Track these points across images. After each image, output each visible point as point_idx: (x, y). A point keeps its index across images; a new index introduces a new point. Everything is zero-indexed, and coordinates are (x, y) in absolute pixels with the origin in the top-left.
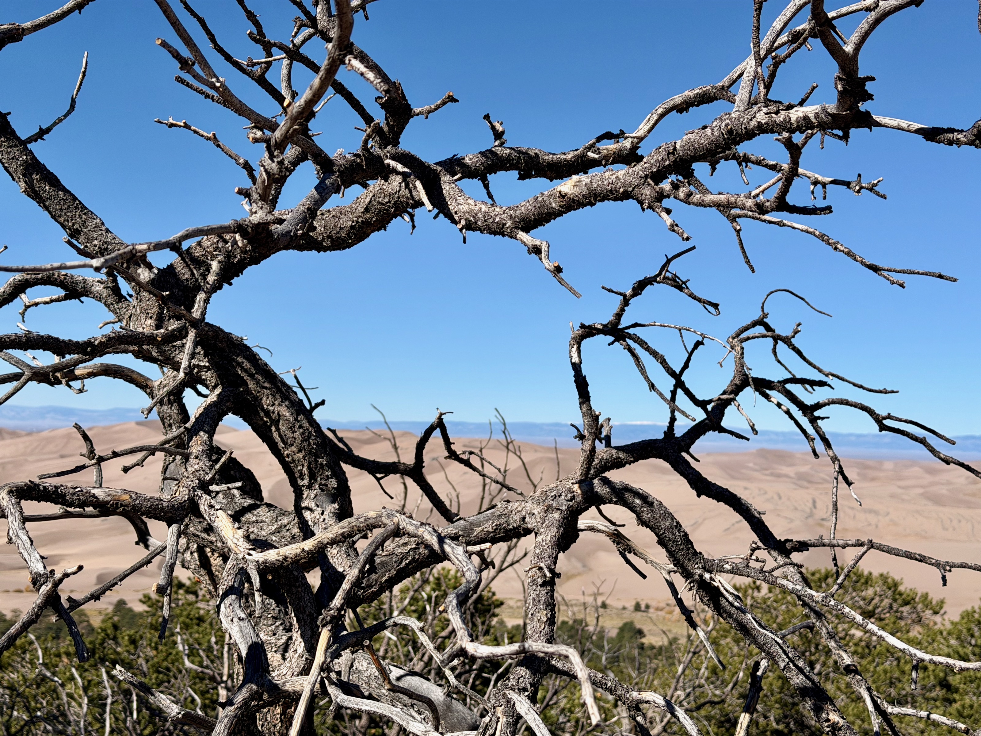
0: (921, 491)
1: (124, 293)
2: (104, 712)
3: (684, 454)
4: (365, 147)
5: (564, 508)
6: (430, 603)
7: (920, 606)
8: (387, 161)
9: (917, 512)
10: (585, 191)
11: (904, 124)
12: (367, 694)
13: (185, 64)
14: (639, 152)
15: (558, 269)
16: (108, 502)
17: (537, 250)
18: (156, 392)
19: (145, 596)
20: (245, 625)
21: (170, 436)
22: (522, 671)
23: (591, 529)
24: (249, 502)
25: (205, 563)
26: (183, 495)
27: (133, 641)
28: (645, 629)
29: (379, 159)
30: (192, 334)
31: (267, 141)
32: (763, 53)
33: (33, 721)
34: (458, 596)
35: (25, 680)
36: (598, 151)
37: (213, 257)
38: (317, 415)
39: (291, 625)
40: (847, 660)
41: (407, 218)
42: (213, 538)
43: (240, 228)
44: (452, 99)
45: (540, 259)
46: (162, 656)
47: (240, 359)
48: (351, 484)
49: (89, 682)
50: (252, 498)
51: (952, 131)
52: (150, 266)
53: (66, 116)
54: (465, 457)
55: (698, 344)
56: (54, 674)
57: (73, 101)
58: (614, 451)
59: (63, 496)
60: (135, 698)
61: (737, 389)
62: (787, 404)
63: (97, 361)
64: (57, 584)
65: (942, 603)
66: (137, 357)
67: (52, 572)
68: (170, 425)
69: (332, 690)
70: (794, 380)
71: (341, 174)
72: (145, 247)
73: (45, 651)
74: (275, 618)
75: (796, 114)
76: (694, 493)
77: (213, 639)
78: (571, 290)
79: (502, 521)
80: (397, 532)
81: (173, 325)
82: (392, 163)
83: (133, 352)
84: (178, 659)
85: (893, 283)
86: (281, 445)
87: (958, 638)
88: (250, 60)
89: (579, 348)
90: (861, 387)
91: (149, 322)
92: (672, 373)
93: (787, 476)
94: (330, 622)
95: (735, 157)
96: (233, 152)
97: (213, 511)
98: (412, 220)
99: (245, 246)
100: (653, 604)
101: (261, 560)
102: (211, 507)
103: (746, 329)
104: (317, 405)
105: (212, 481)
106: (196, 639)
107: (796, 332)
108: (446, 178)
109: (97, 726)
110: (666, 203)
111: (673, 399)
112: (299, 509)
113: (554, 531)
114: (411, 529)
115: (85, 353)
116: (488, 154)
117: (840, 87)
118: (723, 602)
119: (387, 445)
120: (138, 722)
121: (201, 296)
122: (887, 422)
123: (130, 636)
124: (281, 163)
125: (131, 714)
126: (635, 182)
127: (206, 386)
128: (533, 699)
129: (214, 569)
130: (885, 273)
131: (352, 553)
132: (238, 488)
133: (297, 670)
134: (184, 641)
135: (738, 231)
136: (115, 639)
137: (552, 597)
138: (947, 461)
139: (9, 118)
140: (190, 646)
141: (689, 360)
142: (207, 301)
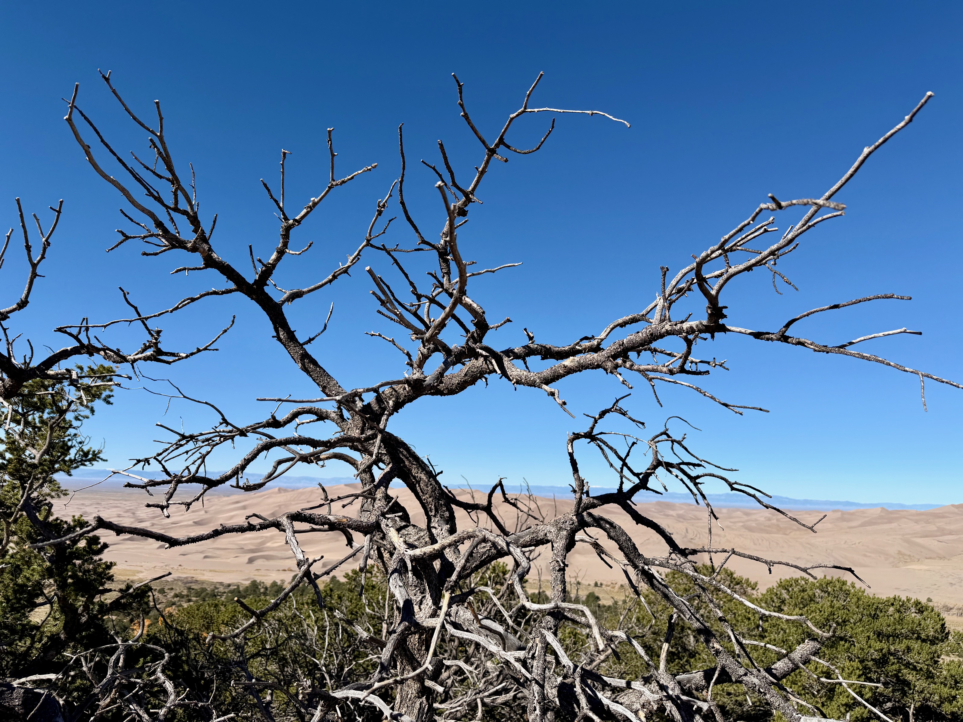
0: (741, 524)
1: (345, 417)
2: (325, 634)
3: (628, 501)
4: (467, 343)
5: (569, 529)
6: (490, 580)
7: (745, 585)
8: (478, 350)
9: (741, 535)
10: (577, 364)
11: (743, 330)
12: (465, 629)
13: (383, 303)
14: (601, 346)
15: (564, 403)
16: (336, 523)
17: (552, 394)
18: (359, 467)
19: (346, 574)
20: (402, 589)
21: (366, 489)
22: (549, 618)
23: (582, 540)
24: (404, 523)
25: (380, 556)
26: (373, 519)
27: (340, 598)
28: (601, 596)
29: (474, 349)
30: (379, 437)
31: (422, 339)
32: (667, 296)
33: (290, 638)
34: (519, 575)
35: (286, 616)
36: (580, 346)
37: (390, 399)
38: (438, 478)
39: (425, 589)
40: (720, 614)
41: (484, 380)
42: (385, 543)
43: (407, 381)
44: (509, 321)
45: (555, 399)
46: (354, 606)
47: (401, 450)
48: (456, 514)
49: (318, 618)
50: (405, 522)
51: (768, 333)
52: (362, 400)
53: (322, 332)
54: (513, 501)
55: (634, 443)
56: (301, 613)
57: (326, 325)
58: (591, 499)
59: (314, 519)
60: (340, 627)
61: (655, 467)
62: (681, 475)
63: (332, 451)
64: (310, 566)
65: (756, 584)
66: (351, 449)
67: (307, 559)
68: (366, 484)
69: (448, 626)
70: (683, 463)
71: (456, 356)
72: (362, 390)
73: (296, 601)
74: (416, 586)
75: (686, 326)
76: (635, 522)
77: (380, 597)
78: (570, 414)
79: (534, 535)
80: (485, 540)
81: (369, 433)
82: (480, 351)
83: (349, 446)
84: (363, 607)
85: (736, 413)
86: (421, 494)
87: (766, 603)
88: (411, 303)
89: (572, 445)
90: (719, 467)
91: (357, 431)
92: (620, 458)
93: (672, 516)
94: (450, 589)
95: (650, 349)
96: (402, 347)
97: (388, 528)
98: (486, 381)
99: (410, 390)
100: (604, 583)
101: (412, 554)
102: (387, 525)
103: (657, 436)
104: (439, 474)
105: (387, 513)
106: (371, 597)
107: (684, 438)
108: (505, 359)
109: (321, 642)
110: (619, 370)
111: (622, 471)
112: (429, 528)
113: (564, 541)
114: (492, 538)
115: (326, 447)
116: (526, 347)
117: (709, 312)
118: (655, 582)
119: (469, 496)
120: (342, 640)
121: (384, 418)
122: (735, 486)
123: (338, 595)
124: (429, 349)
125: (339, 635)
126: (603, 359)
127: (384, 463)
128: (555, 634)
129: (385, 559)
130: (732, 408)
131: (456, 551)
132: (398, 516)
133: (428, 615)
134: (366, 598)
135: (653, 386)
136: (331, 596)
137: (564, 577)
138: (767, 507)
139: (295, 333)
140: (369, 600)
141: (629, 451)
142: (387, 420)
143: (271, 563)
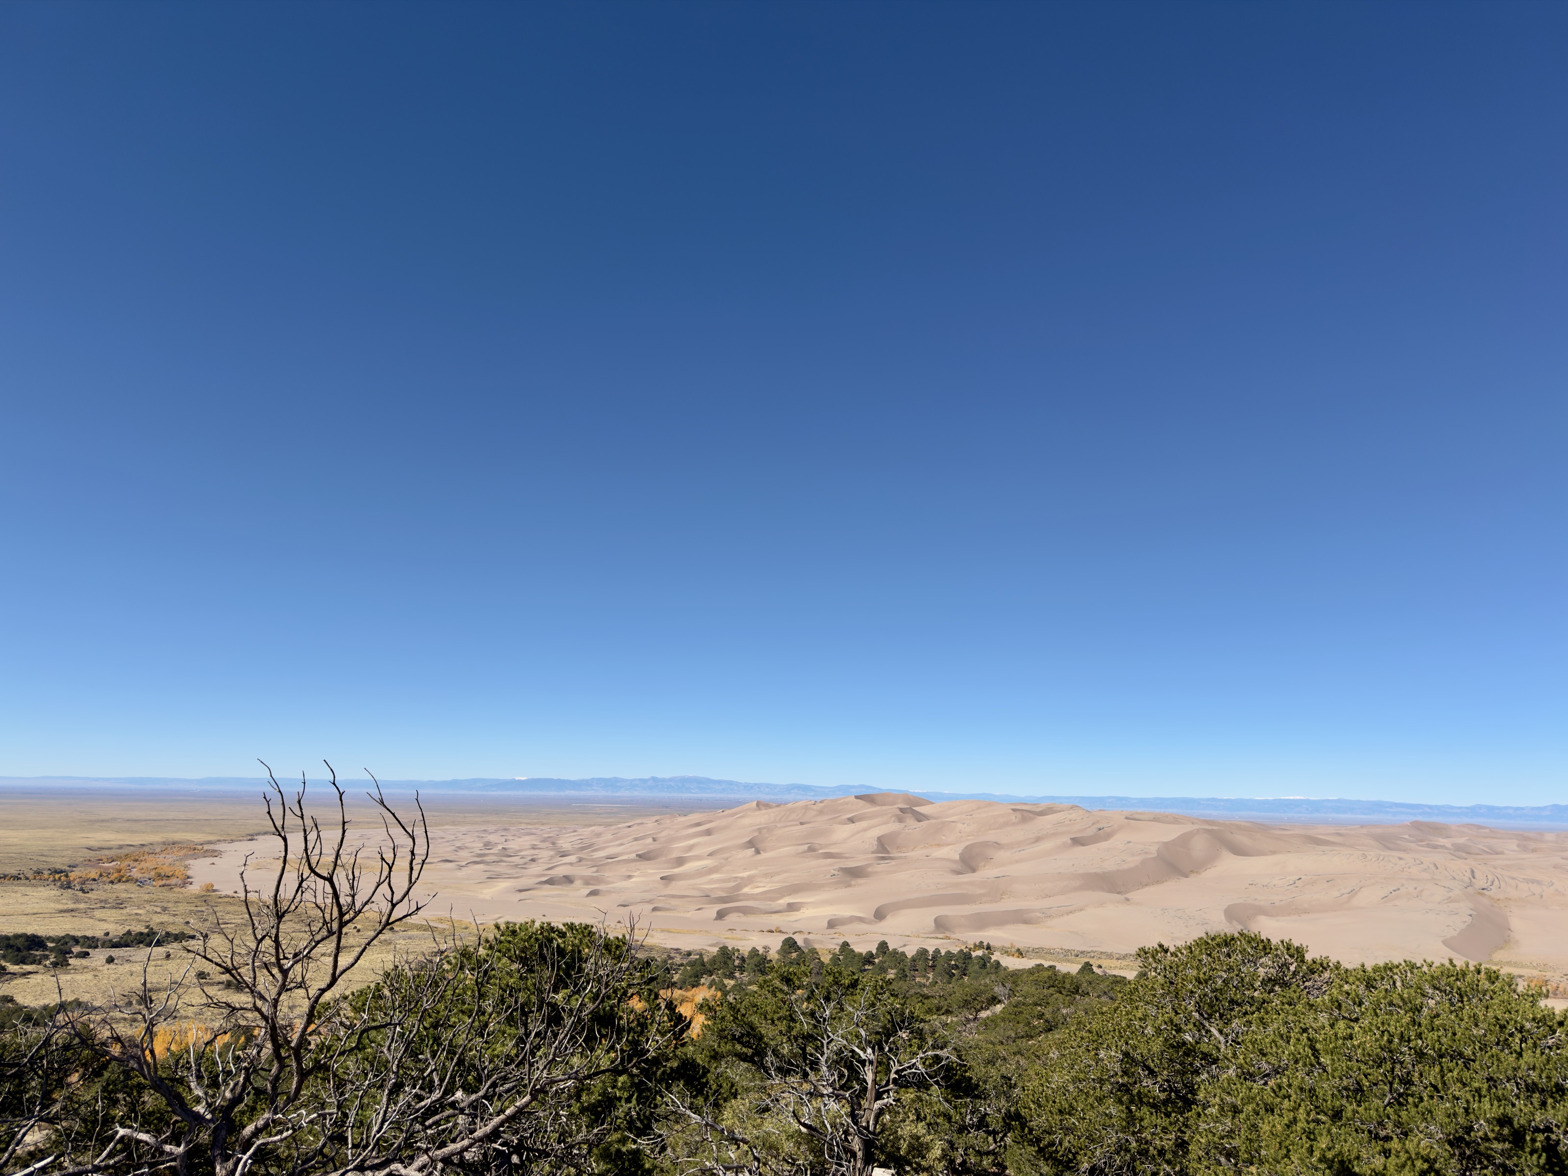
143: (752, 919)
